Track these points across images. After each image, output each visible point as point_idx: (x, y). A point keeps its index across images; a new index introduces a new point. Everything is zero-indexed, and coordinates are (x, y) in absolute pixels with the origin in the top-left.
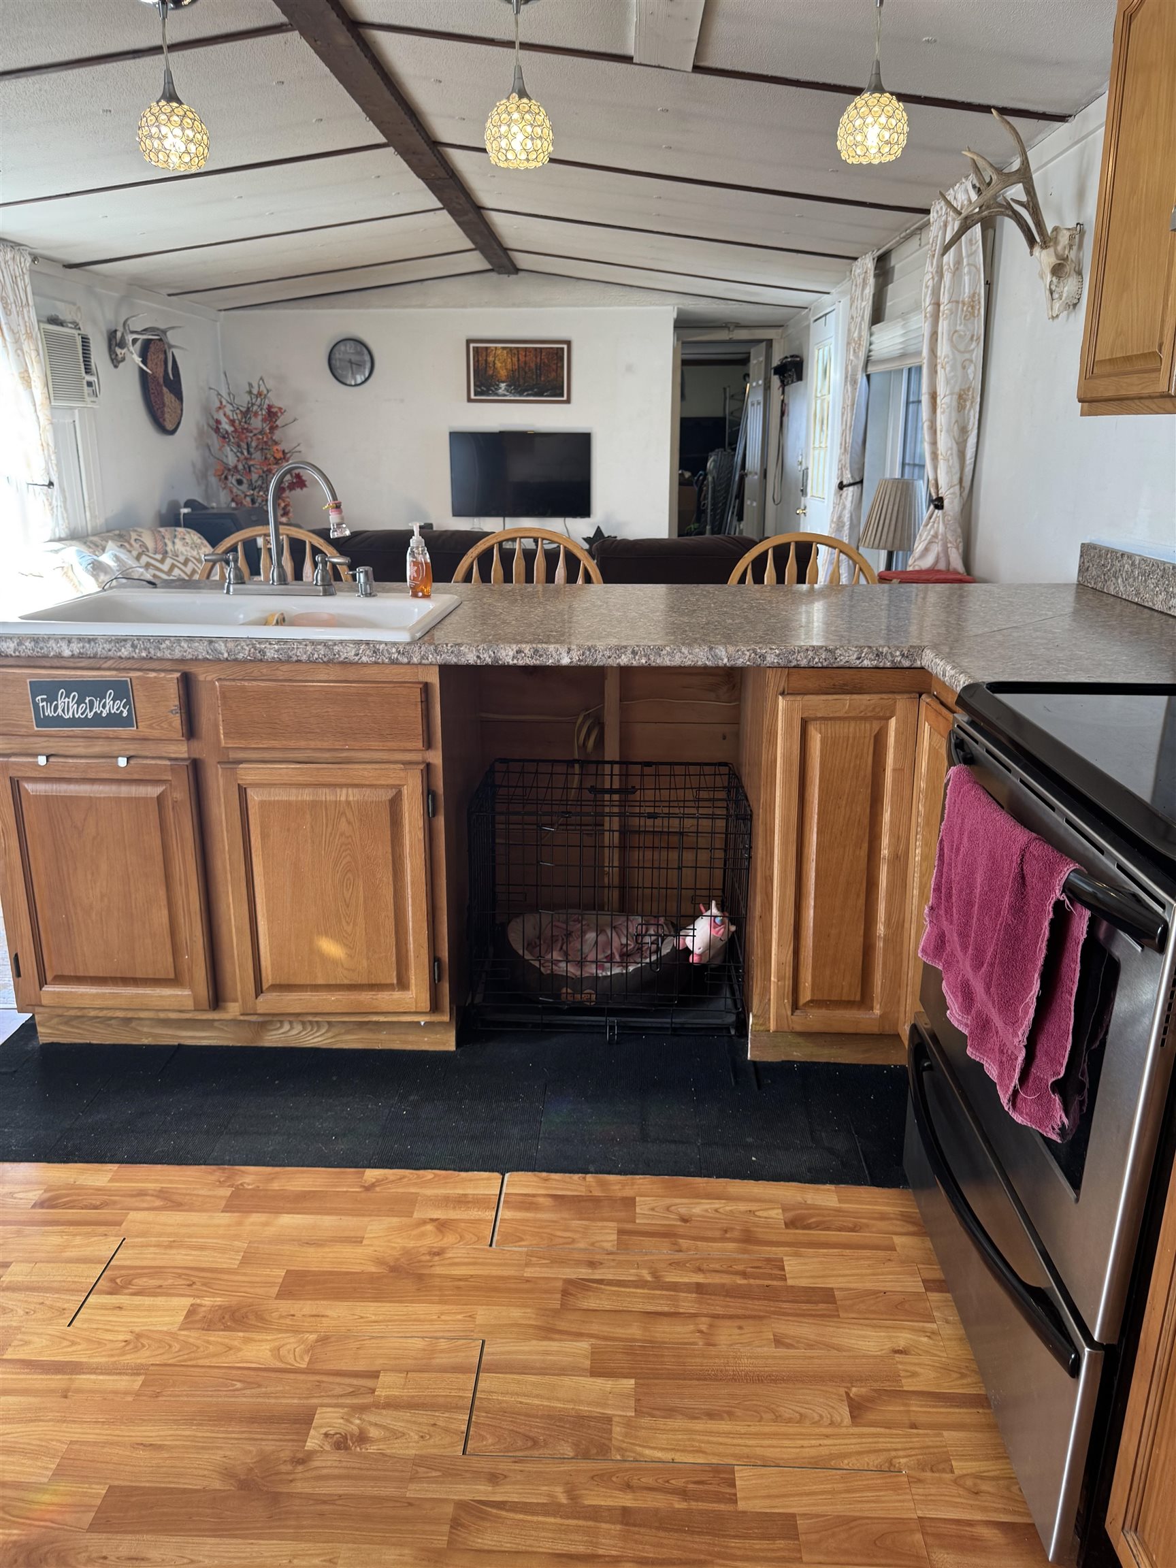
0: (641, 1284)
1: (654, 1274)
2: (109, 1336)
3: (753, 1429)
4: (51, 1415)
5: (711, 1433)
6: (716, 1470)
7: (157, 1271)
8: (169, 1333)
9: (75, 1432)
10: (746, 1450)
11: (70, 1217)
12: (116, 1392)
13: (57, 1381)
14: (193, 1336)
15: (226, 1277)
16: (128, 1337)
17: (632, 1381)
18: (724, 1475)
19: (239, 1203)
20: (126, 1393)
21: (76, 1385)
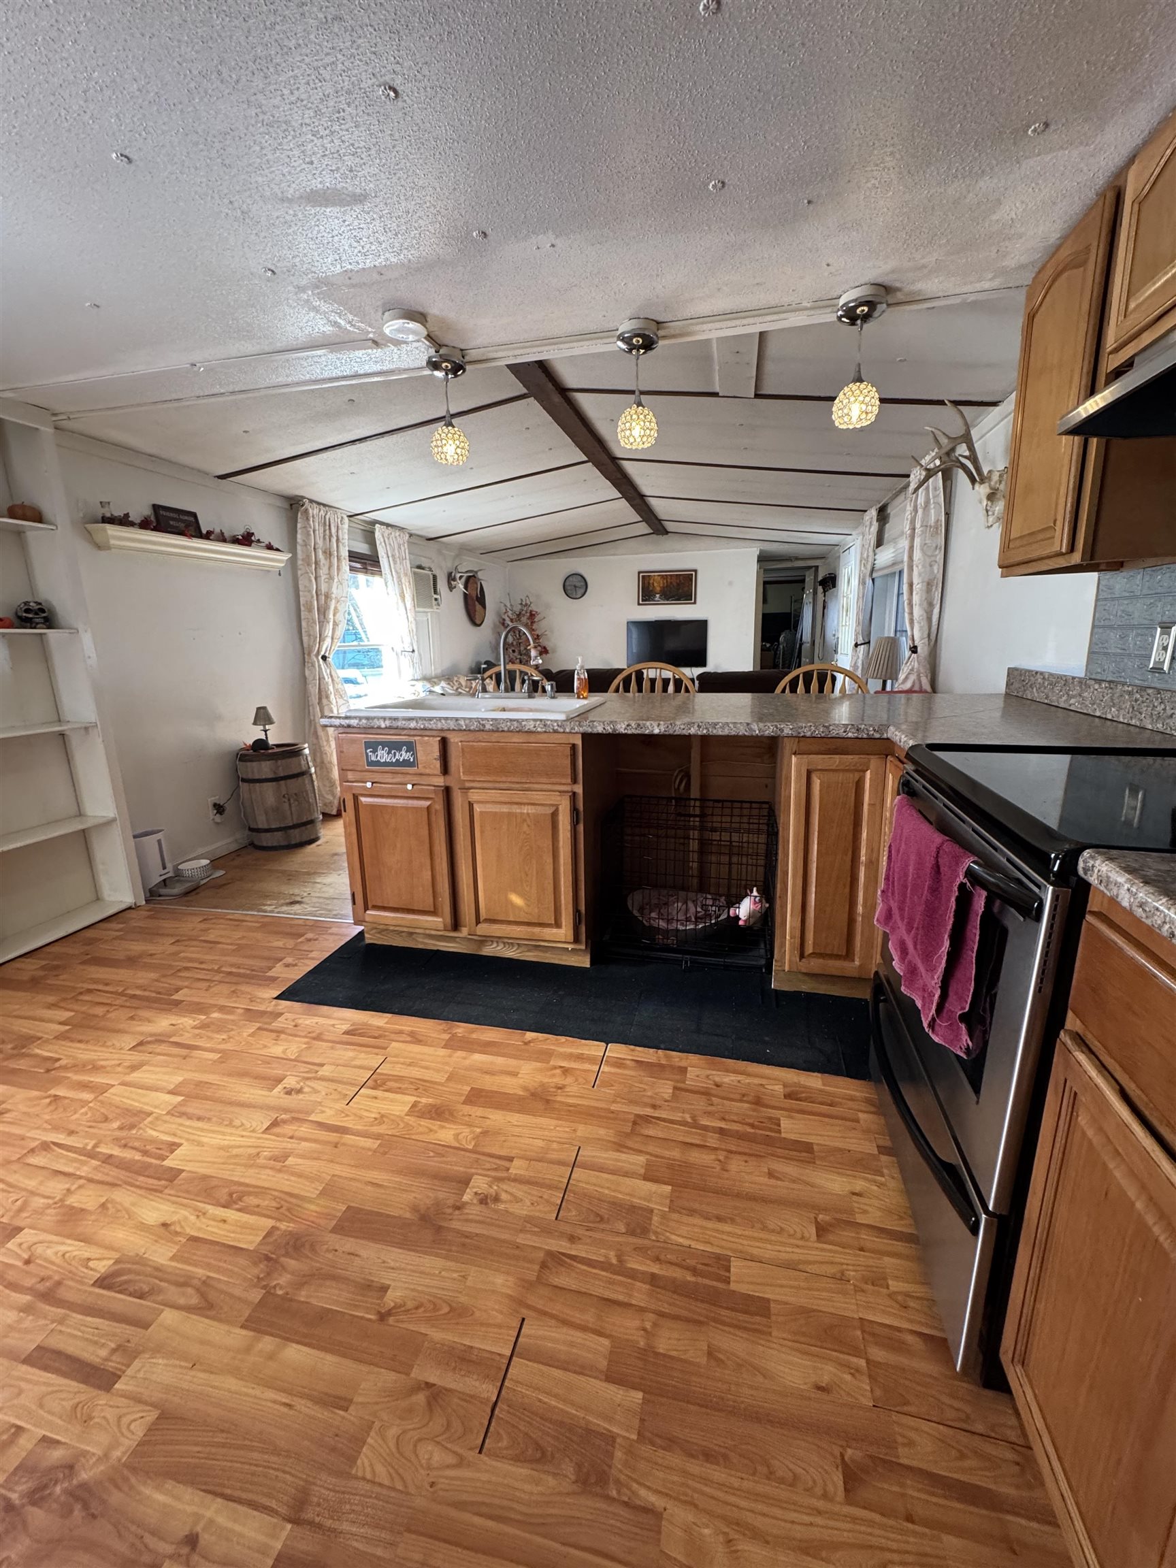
0: (684, 1123)
1: (693, 1118)
2: (366, 1114)
3: (747, 1233)
4: (326, 1157)
5: (717, 1231)
6: (718, 1257)
7: (399, 1079)
8: (398, 1116)
9: (338, 1170)
10: (740, 1247)
11: (361, 1042)
12: (363, 1148)
13: (333, 1137)
14: (411, 1120)
15: (436, 1087)
16: (377, 1116)
17: (670, 1187)
18: (723, 1262)
19: (453, 1044)
20: (369, 1149)
21: (343, 1141)
